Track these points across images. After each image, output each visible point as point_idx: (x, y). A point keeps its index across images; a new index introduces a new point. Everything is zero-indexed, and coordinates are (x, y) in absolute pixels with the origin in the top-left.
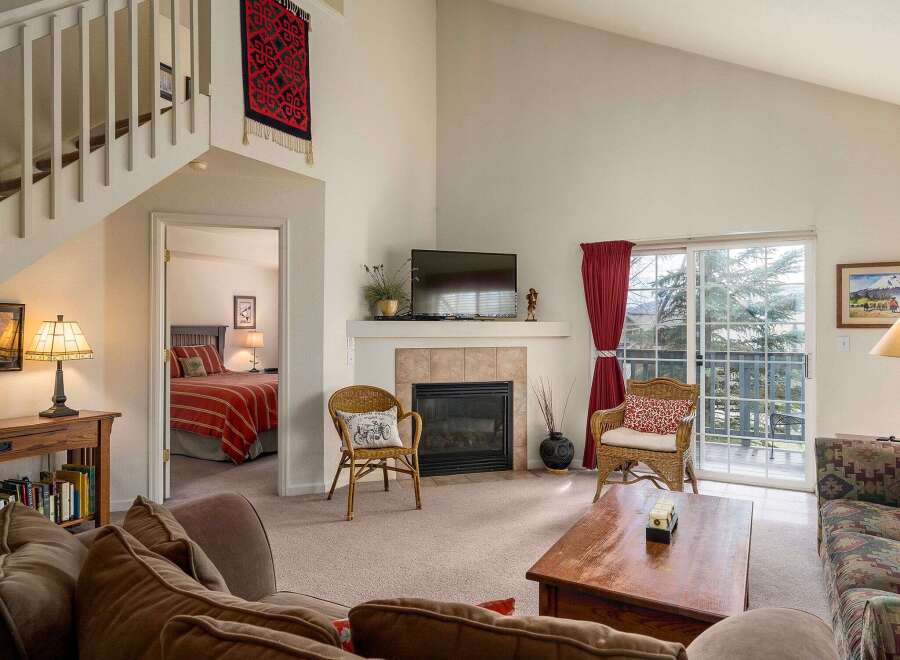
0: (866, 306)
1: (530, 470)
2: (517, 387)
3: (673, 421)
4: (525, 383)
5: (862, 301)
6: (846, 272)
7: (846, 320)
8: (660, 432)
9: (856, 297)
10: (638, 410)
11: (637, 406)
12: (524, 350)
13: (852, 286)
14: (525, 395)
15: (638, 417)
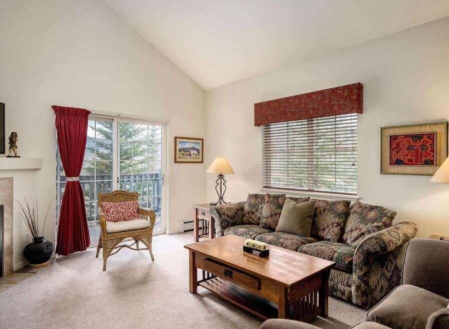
0: (183, 154)
1: (16, 272)
2: (6, 209)
3: (132, 213)
4: (12, 206)
5: (182, 152)
6: (178, 140)
7: (178, 160)
8: (125, 220)
9: (180, 150)
10: (112, 210)
11: (111, 208)
12: (11, 180)
13: (179, 146)
14: (12, 214)
15: (112, 214)
